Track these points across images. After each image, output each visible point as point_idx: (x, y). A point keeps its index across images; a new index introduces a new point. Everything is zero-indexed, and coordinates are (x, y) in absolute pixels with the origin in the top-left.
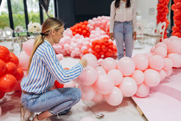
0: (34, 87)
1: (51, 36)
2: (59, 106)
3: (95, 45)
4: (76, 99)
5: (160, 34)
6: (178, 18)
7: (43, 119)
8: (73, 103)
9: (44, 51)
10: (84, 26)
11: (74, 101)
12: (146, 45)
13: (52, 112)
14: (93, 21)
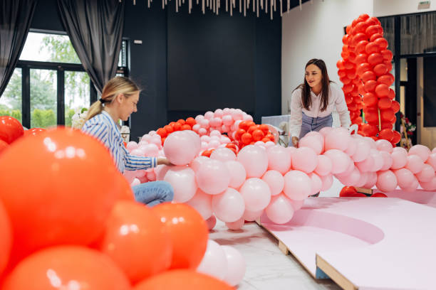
1: (116, 104)
6: (372, 109)
10: (186, 127)
11: (163, 199)
14: (206, 118)
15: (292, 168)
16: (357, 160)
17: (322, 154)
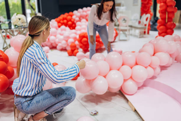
0: (27, 91)
2: (55, 106)
3: (82, 38)
4: (71, 98)
5: (143, 26)
6: (163, 11)
7: (39, 120)
8: (69, 102)
9: (34, 53)
10: (69, 17)
11: (70, 100)
12: (131, 37)
13: (47, 112)
14: (78, 12)
15: (137, 64)
16: (171, 53)
17: (153, 55)
